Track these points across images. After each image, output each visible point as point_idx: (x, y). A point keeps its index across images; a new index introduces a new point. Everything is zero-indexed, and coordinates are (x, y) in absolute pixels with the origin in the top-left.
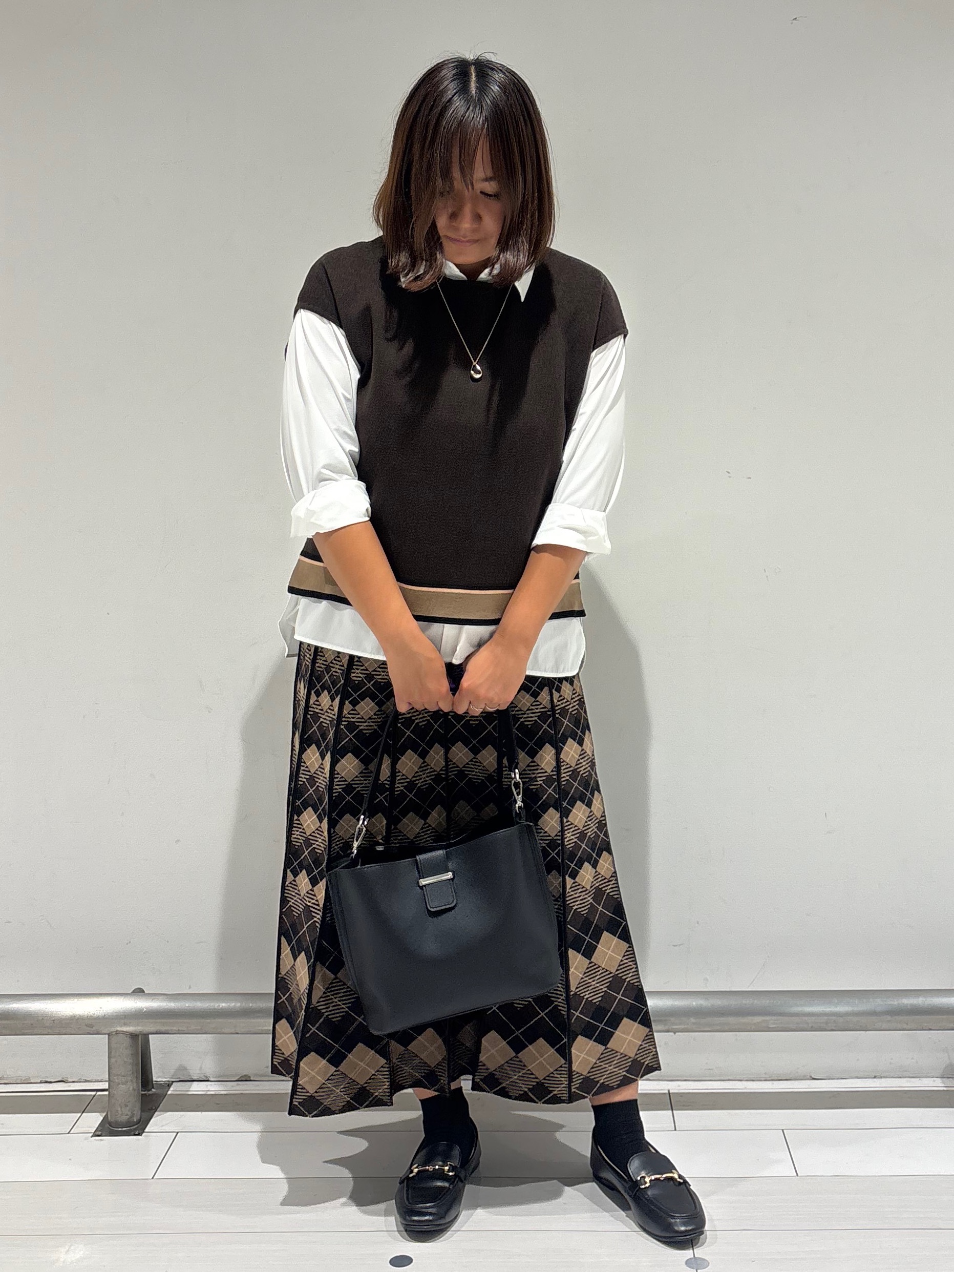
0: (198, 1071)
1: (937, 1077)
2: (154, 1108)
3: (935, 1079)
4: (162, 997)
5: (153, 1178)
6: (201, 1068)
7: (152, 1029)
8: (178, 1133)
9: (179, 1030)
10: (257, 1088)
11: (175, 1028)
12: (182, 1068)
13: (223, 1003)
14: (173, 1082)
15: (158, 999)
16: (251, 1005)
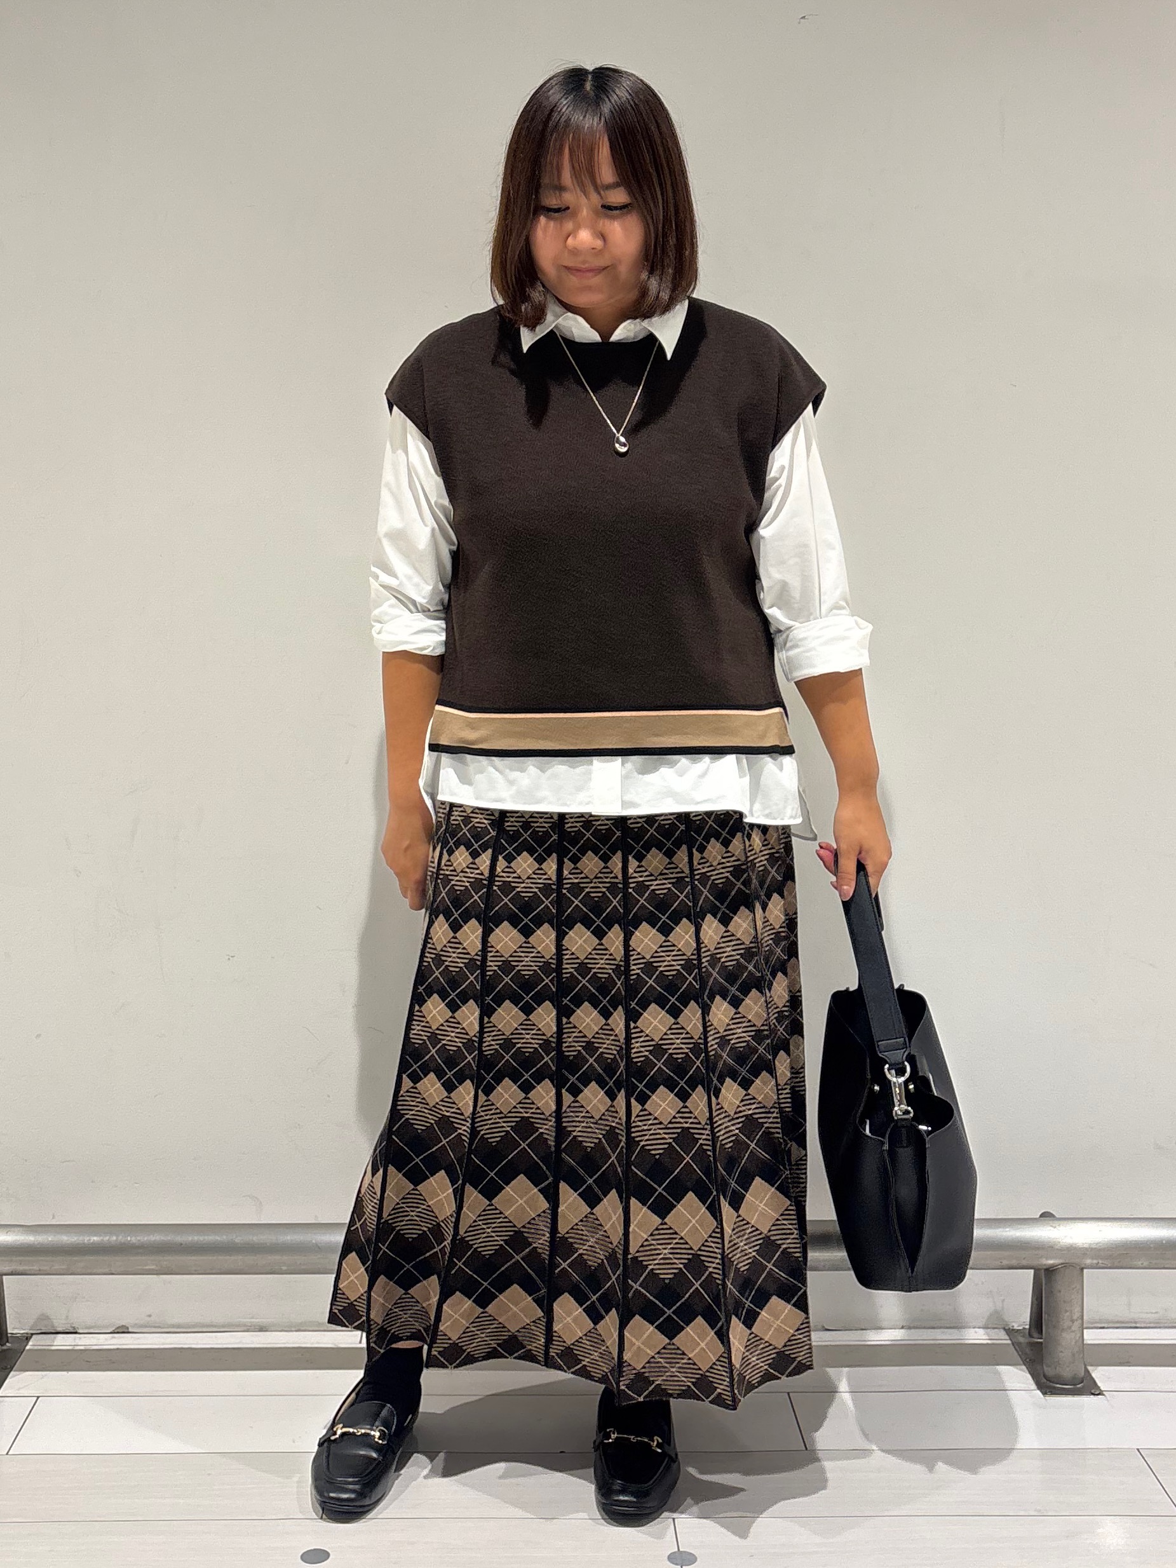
0: (64, 1322)
1: (979, 1328)
2: (9, 1367)
3: (977, 1330)
4: (16, 1229)
5: (7, 1454)
6: (67, 1317)
7: (7, 1268)
8: (38, 1397)
9: (40, 1270)
10: (135, 1342)
11: (35, 1268)
12: (44, 1318)
13: (95, 1236)
14: (32, 1334)
15: (14, 1232)
16: (129, 1239)
